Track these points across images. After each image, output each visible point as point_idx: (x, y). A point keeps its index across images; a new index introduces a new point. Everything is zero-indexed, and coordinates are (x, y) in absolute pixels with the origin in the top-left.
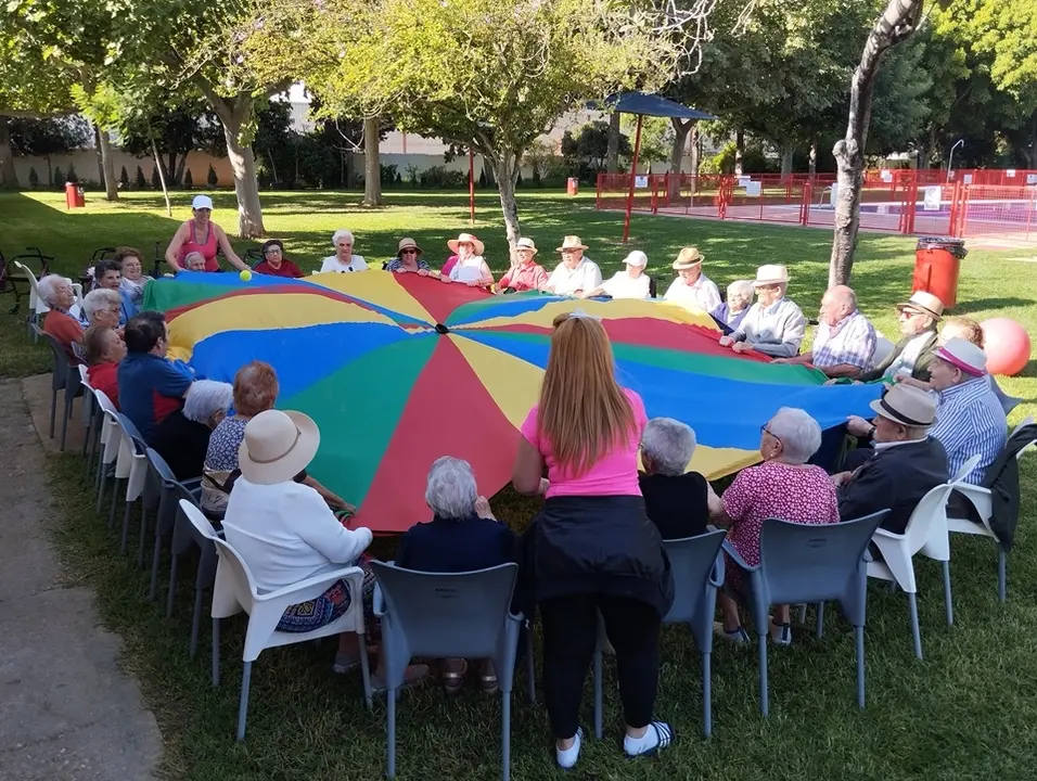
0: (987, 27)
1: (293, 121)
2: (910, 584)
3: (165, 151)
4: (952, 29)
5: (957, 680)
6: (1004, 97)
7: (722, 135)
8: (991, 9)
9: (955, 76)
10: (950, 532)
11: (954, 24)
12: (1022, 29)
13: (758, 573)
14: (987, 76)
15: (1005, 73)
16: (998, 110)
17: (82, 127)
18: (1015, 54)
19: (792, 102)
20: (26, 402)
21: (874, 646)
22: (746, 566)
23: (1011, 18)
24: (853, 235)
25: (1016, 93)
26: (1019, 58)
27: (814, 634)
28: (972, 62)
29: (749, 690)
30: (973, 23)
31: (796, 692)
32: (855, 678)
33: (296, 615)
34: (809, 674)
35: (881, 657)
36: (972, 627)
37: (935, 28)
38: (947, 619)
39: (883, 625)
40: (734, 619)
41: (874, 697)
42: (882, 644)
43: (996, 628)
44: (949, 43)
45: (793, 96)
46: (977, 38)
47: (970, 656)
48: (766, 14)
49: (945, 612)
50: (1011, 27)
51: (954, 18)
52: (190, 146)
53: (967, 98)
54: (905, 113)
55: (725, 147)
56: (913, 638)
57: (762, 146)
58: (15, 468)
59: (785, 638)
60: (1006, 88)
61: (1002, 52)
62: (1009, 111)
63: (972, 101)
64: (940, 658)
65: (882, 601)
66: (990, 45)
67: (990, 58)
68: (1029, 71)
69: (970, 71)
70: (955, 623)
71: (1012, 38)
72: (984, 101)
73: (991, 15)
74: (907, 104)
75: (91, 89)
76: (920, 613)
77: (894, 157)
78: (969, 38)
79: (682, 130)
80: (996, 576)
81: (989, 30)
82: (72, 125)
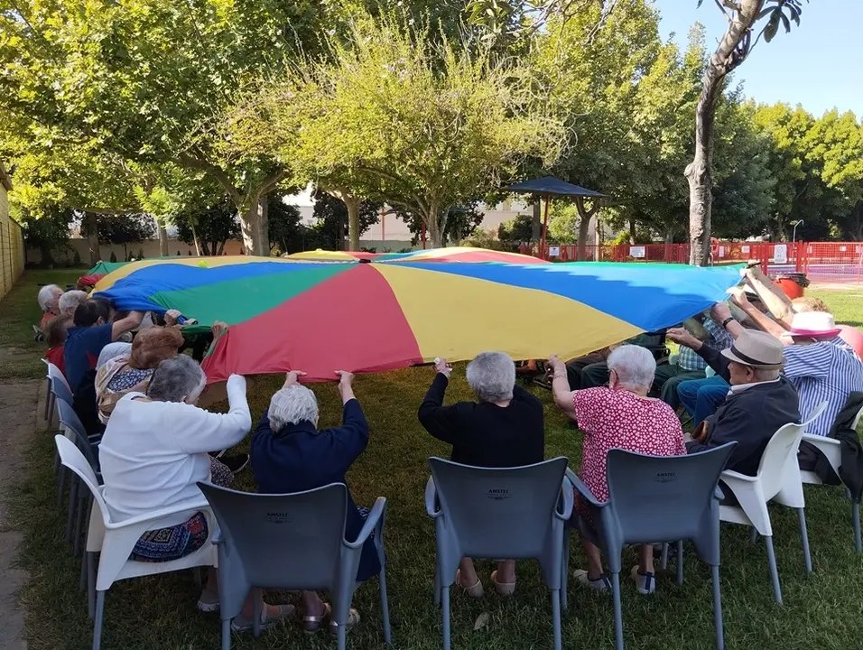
0: (816, 142)
1: (302, 218)
2: (765, 527)
3: (209, 240)
4: (789, 144)
5: (818, 624)
6: (833, 193)
7: (618, 225)
8: (818, 129)
9: (794, 179)
10: (804, 484)
11: (791, 140)
12: (843, 143)
13: (608, 509)
14: (819, 178)
15: (832, 175)
16: (829, 202)
17: (150, 223)
18: (839, 161)
19: (669, 192)
20: (38, 396)
21: (734, 592)
22: (594, 501)
23: (834, 135)
24: (706, 245)
25: (842, 190)
26: (842, 164)
27: (675, 578)
28: (807, 166)
29: (607, 633)
30: (805, 140)
31: (654, 635)
32: (714, 622)
33: (153, 541)
34: (669, 618)
35: (742, 602)
36: (831, 574)
37: (777, 143)
38: (806, 566)
39: (743, 572)
40: (596, 566)
41: (734, 641)
42: (743, 590)
43: (854, 575)
44: (788, 154)
45: (669, 189)
46: (809, 150)
47: (830, 601)
48: (646, 130)
49: (804, 561)
50: (835, 142)
51: (791, 135)
52: (227, 236)
53: (804, 194)
54: (756, 202)
55: (621, 233)
56: (773, 585)
57: (650, 232)
58: (6, 441)
59: (648, 587)
60: (834, 186)
61: (829, 160)
62: (838, 202)
63: (809, 195)
64: (800, 603)
65: (742, 551)
66: (819, 154)
67: (820, 164)
68: (851, 173)
69: (805, 174)
70: (814, 570)
71: (836, 149)
72: (818, 196)
73: (819, 134)
74: (757, 195)
75: (149, 190)
76: (779, 561)
77: (751, 239)
78: (803, 150)
79: (586, 216)
80: (852, 529)
81: (817, 144)
82: (143, 223)
